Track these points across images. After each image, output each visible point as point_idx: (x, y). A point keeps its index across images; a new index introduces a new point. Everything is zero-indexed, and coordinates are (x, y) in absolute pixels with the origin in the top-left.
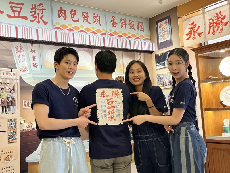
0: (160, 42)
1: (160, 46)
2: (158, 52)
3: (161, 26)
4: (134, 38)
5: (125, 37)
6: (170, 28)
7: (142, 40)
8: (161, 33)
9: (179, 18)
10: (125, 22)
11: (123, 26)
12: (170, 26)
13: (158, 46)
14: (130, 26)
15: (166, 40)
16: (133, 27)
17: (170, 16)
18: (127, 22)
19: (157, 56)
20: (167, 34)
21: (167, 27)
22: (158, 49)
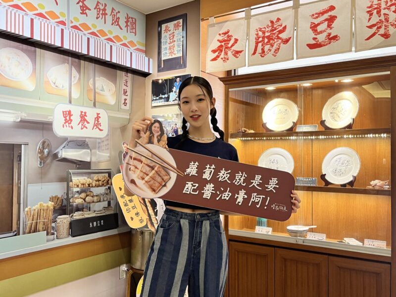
0: (163, 58)
1: (162, 67)
2: (158, 76)
3: (167, 30)
4: (118, 44)
5: (103, 38)
6: (185, 35)
7: (132, 49)
8: (166, 42)
9: (203, 20)
10: (104, 10)
11: (101, 16)
12: (185, 32)
13: (159, 66)
14: (113, 20)
15: (174, 56)
16: (118, 22)
17: (186, 14)
18: (108, 11)
19: (155, 83)
20: (178, 46)
21: (179, 33)
22: (159, 71)
